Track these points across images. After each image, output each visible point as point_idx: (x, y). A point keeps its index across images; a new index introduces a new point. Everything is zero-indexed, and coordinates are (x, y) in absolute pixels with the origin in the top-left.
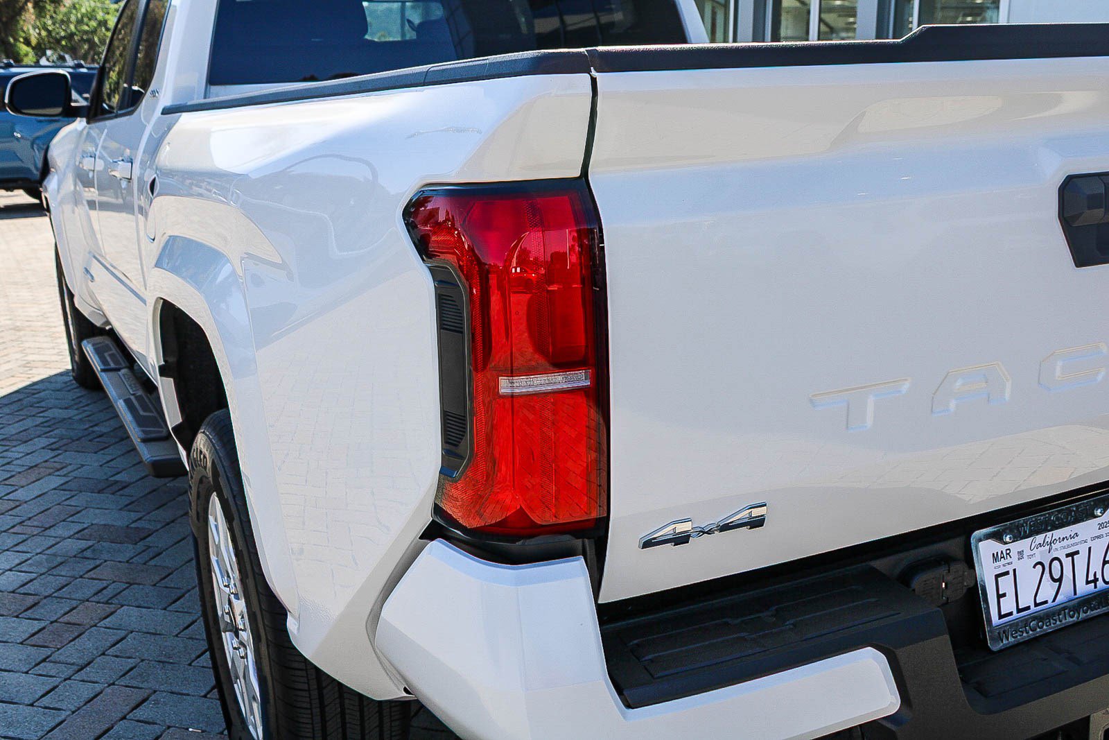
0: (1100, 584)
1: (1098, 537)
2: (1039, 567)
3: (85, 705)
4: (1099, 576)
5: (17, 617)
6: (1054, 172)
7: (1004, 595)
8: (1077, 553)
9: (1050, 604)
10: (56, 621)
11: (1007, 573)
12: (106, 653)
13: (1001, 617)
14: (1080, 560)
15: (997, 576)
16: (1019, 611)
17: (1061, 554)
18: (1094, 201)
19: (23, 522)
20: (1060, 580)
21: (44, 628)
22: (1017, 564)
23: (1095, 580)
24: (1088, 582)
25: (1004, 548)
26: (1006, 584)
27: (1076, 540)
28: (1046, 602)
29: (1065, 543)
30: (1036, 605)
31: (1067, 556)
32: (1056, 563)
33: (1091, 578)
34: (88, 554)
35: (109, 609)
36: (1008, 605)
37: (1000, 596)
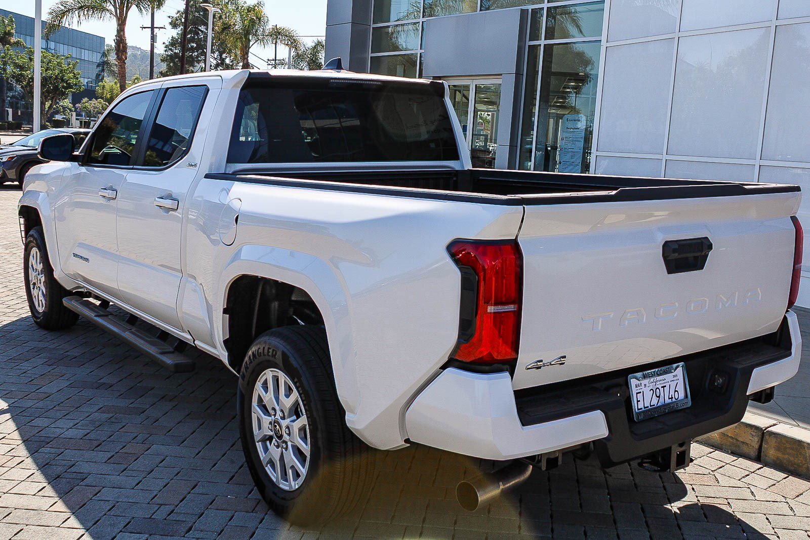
0: (674, 400)
1: (673, 381)
2: (652, 391)
3: (163, 488)
4: (673, 396)
5: (93, 450)
6: (661, 239)
7: (639, 401)
8: (665, 386)
9: (656, 406)
10: (118, 452)
11: (640, 392)
12: (159, 466)
13: (638, 409)
14: (667, 389)
15: (637, 393)
16: (645, 408)
17: (660, 387)
18: (674, 251)
19: (59, 404)
20: (659, 397)
21: (113, 456)
22: (644, 389)
23: (672, 398)
24: (669, 399)
25: (639, 382)
26: (640, 397)
27: (665, 381)
28: (654, 405)
29: (661, 382)
30: (651, 406)
31: (662, 387)
32: (658, 389)
33: (670, 397)
34: (113, 420)
35: (147, 446)
36: (641, 405)
37: (638, 401)
